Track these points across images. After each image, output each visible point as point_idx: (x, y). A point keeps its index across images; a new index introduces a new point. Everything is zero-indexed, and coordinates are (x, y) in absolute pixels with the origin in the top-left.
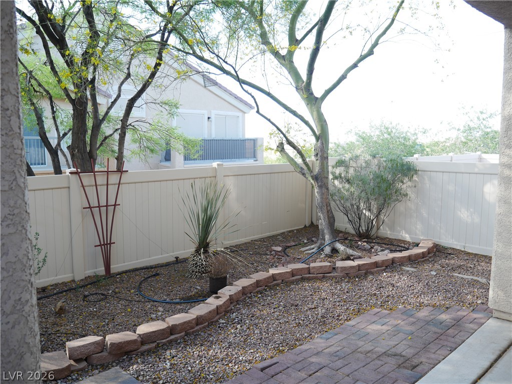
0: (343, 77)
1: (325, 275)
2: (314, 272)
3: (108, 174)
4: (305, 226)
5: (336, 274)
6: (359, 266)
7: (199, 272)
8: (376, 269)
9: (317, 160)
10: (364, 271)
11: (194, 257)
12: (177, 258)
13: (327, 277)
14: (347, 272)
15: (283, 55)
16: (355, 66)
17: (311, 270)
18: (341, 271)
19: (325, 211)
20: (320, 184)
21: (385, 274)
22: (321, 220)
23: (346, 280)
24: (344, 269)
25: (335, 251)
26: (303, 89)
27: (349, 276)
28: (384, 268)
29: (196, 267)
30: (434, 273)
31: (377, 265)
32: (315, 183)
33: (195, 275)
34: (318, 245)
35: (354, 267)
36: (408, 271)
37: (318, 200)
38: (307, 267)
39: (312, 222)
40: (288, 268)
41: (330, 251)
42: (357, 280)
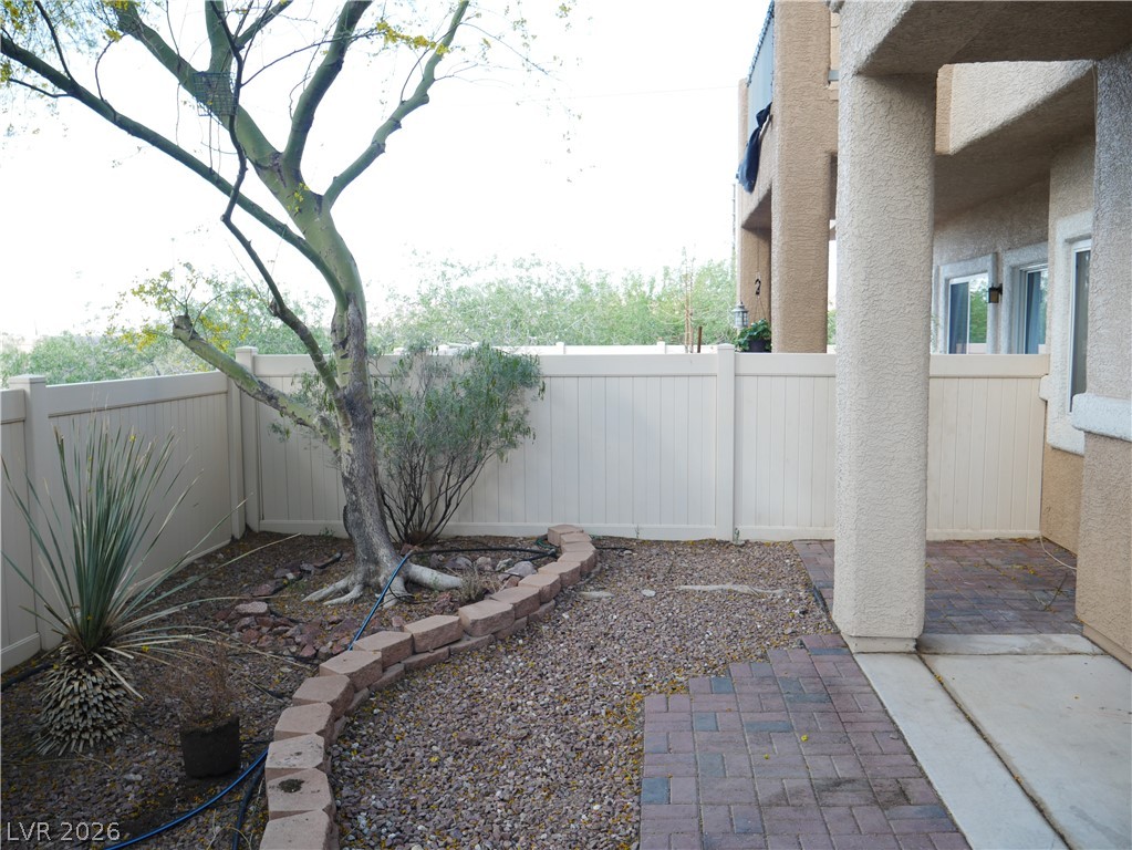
0: (377, 149)
1: (453, 647)
2: (426, 646)
4: (233, 537)
5: (474, 640)
6: (516, 609)
7: (96, 729)
8: (543, 609)
9: (345, 357)
10: (525, 618)
13: (457, 652)
14: (494, 630)
15: (200, 70)
16: (394, 124)
17: (417, 643)
18: (484, 630)
19: (372, 488)
20: (361, 418)
21: (566, 616)
22: (360, 511)
23: (502, 650)
24: (489, 621)
25: (412, 584)
26: (283, 169)
27: (501, 636)
28: (553, 602)
29: (84, 715)
30: (649, 593)
31: (541, 598)
32: (345, 418)
33: (80, 737)
34: (359, 577)
35: (508, 613)
36: (599, 599)
37: (353, 460)
38: (409, 636)
39: (247, 526)
40: (366, 651)
41: (403, 588)
42: (521, 642)
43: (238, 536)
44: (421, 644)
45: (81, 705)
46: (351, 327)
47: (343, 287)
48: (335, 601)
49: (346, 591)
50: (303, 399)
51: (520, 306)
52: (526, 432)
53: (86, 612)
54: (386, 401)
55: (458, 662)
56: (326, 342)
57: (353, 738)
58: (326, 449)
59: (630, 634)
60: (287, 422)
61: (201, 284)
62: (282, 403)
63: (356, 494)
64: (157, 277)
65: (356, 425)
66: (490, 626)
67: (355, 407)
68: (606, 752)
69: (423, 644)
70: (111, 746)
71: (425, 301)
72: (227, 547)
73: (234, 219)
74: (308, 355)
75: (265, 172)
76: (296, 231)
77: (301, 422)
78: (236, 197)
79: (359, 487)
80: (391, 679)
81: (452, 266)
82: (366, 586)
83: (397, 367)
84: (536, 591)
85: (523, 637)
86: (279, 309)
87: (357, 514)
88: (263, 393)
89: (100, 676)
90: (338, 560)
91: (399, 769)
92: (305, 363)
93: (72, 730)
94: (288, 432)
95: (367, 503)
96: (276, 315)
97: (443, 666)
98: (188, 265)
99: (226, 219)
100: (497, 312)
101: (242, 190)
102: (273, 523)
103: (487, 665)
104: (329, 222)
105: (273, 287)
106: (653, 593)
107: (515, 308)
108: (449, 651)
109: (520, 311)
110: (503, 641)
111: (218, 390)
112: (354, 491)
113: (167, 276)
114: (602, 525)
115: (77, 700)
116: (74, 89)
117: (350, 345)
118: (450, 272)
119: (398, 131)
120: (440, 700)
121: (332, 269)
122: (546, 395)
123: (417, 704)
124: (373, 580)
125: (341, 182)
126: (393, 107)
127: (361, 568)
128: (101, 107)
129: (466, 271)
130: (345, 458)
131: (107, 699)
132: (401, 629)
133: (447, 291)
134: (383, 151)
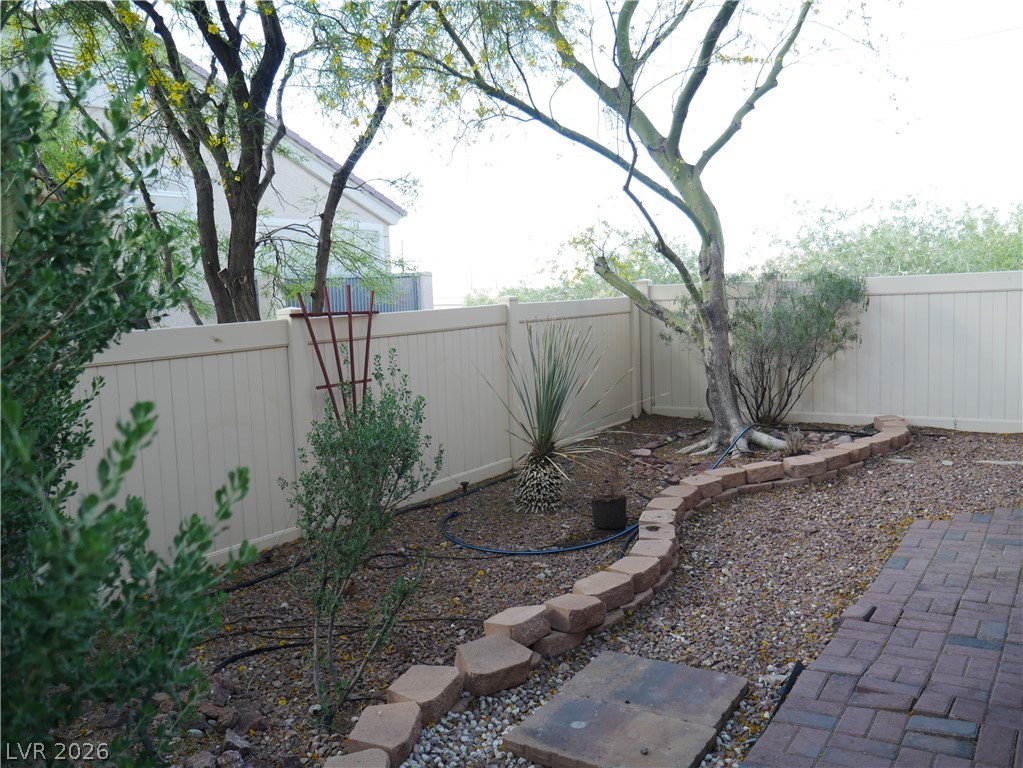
0: (735, 127)
1: (776, 482)
2: (755, 479)
3: (350, 317)
4: (632, 417)
5: (792, 480)
6: (828, 462)
7: (545, 501)
8: (852, 466)
9: (708, 280)
10: (836, 470)
11: (531, 472)
12: (465, 485)
13: (779, 486)
14: (809, 475)
15: (612, 87)
16: (750, 106)
17: (749, 476)
18: (801, 474)
19: (727, 374)
20: (718, 323)
21: (870, 472)
22: (718, 392)
23: (814, 488)
24: (805, 468)
25: (753, 445)
26: (666, 149)
27: (814, 480)
28: (862, 463)
29: (539, 491)
30: (950, 463)
31: (850, 458)
32: (707, 323)
33: (536, 506)
34: (716, 438)
35: (820, 463)
36: (903, 465)
37: (713, 354)
38: (743, 470)
39: (643, 410)
40: (712, 476)
41: (746, 446)
42: (830, 485)
43: (636, 416)
44: (752, 478)
45: (538, 485)
46: (712, 260)
47: (707, 230)
48: (698, 453)
49: (706, 447)
50: (684, 315)
51: (893, 244)
52: (854, 338)
53: (541, 432)
54: (744, 316)
55: (778, 492)
56: (695, 270)
57: (697, 521)
58: (696, 349)
59: (918, 486)
60: (668, 331)
61: (613, 235)
62: (666, 316)
63: (714, 378)
64: (585, 232)
65: (715, 328)
66: (805, 471)
67: (714, 315)
68: (871, 545)
69: (753, 477)
70: (553, 513)
71: (804, 245)
72: (628, 423)
73: (630, 188)
74: (684, 284)
75: (655, 153)
76: (675, 192)
77: (679, 330)
78: (633, 172)
79: (717, 373)
80: (728, 496)
81: (830, 212)
82: (720, 444)
83: (754, 291)
84: (847, 452)
85: (832, 483)
86: (662, 248)
87: (715, 393)
88: (653, 309)
89: (548, 470)
90: (704, 431)
91: (723, 538)
92: (682, 289)
93: (532, 500)
94: (670, 338)
95: (723, 385)
96: (659, 251)
97: (767, 494)
98: (605, 223)
99: (626, 188)
100: (869, 251)
101: (636, 166)
102: (663, 408)
103: (800, 496)
104: (699, 183)
105: (657, 233)
106: (951, 463)
107: (889, 247)
108: (773, 483)
109: (891, 248)
110: (815, 484)
111: (624, 310)
112: (713, 377)
113: (591, 230)
114: (924, 417)
115: (535, 482)
116: (536, 114)
117: (712, 271)
118: (828, 217)
119: (752, 111)
120: (761, 511)
121: (699, 218)
122: (869, 307)
123: (744, 511)
124: (725, 441)
125: (708, 155)
126: (750, 92)
127: (717, 432)
128: (551, 123)
129: (842, 215)
130: (707, 351)
131: (552, 484)
132: (740, 467)
133: (824, 234)
134: (739, 128)
